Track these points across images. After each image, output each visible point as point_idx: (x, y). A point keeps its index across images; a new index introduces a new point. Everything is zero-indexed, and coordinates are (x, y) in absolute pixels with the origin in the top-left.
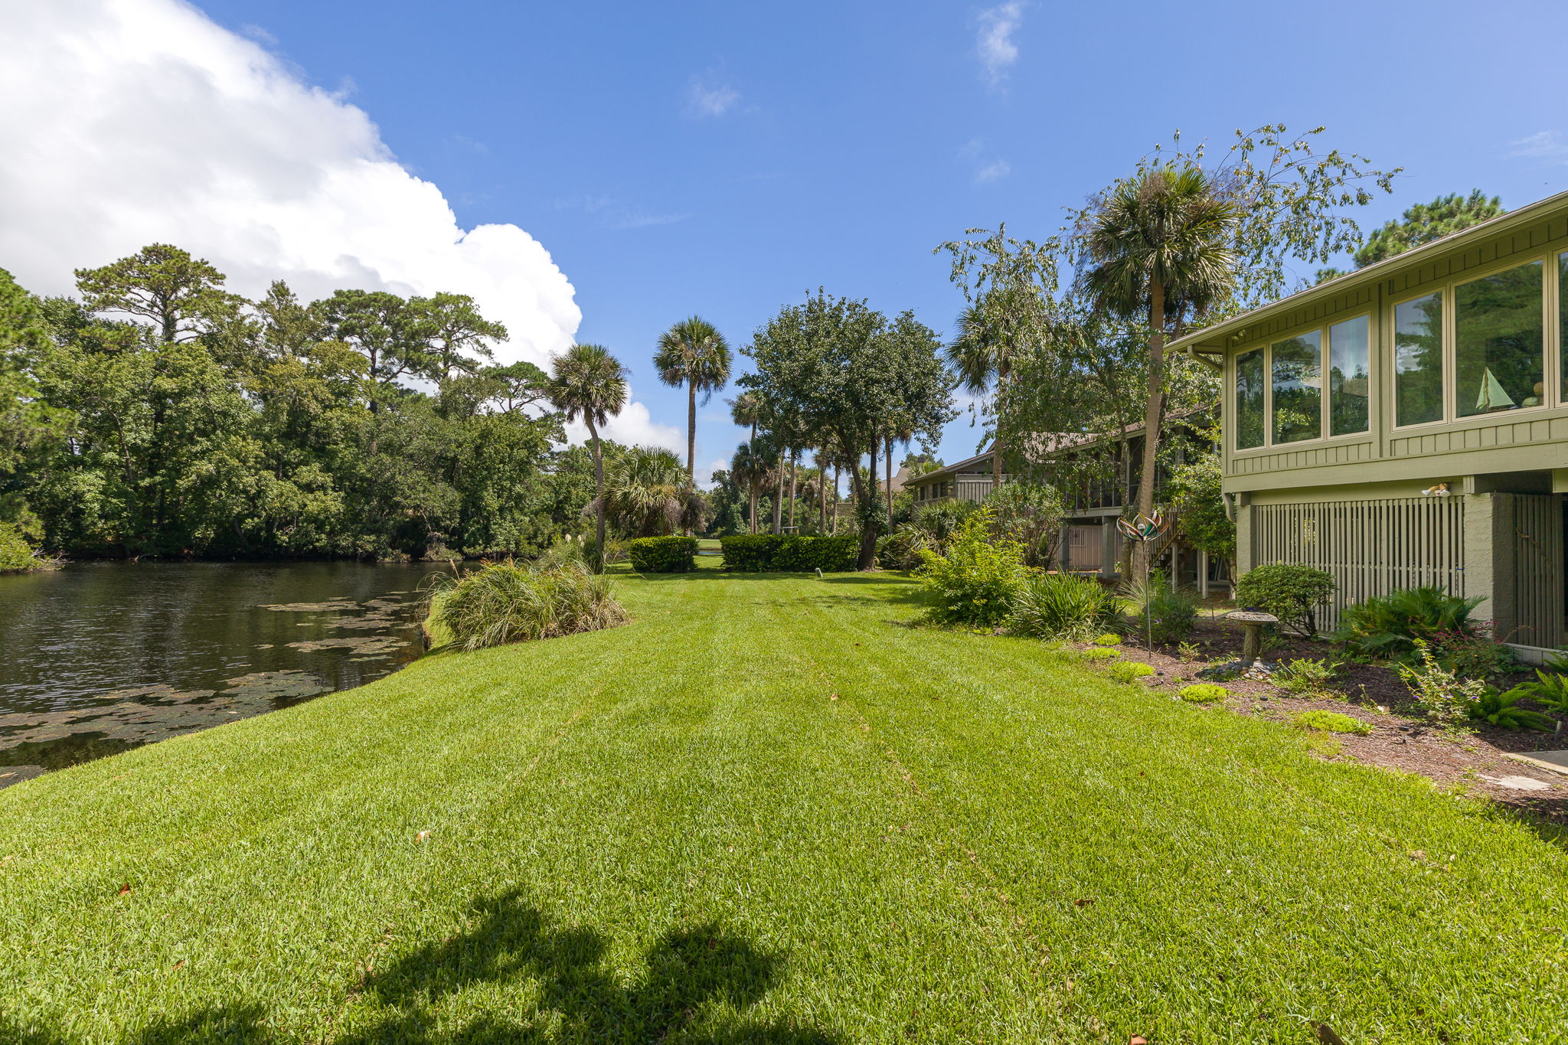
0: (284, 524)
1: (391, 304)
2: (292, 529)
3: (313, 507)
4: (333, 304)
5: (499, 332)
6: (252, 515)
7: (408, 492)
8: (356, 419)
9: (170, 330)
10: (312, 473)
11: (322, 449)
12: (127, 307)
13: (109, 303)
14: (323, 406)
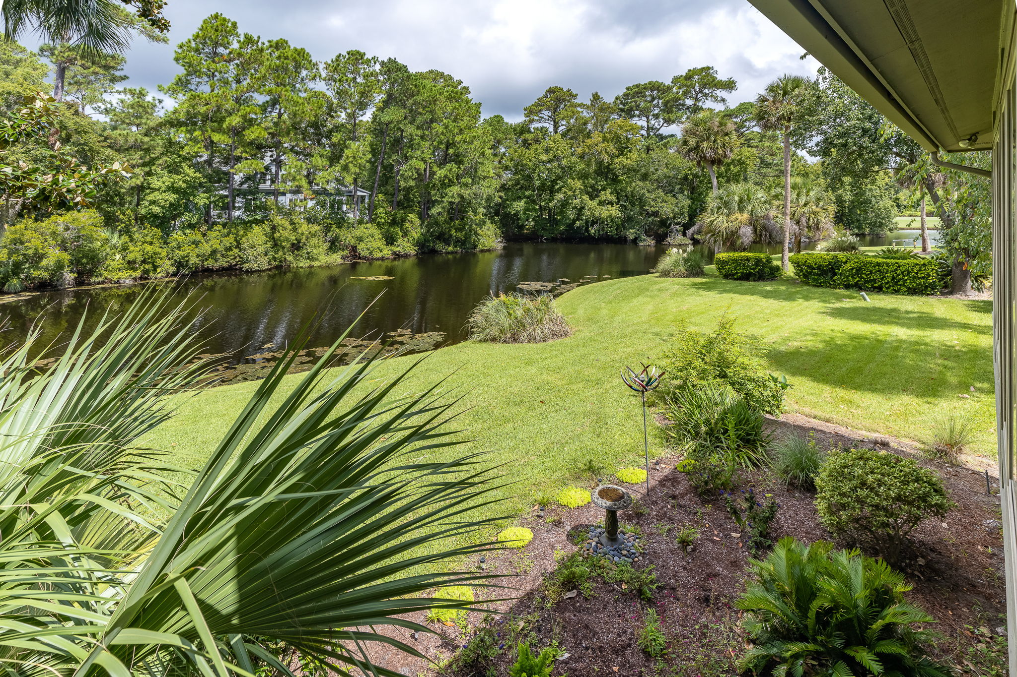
0: (594, 223)
1: (656, 87)
2: (596, 227)
3: (605, 214)
4: (626, 96)
5: (730, 85)
6: (578, 219)
7: (652, 203)
8: (629, 162)
9: (556, 127)
10: (606, 195)
11: (615, 180)
12: (539, 121)
13: (531, 121)
14: (612, 157)
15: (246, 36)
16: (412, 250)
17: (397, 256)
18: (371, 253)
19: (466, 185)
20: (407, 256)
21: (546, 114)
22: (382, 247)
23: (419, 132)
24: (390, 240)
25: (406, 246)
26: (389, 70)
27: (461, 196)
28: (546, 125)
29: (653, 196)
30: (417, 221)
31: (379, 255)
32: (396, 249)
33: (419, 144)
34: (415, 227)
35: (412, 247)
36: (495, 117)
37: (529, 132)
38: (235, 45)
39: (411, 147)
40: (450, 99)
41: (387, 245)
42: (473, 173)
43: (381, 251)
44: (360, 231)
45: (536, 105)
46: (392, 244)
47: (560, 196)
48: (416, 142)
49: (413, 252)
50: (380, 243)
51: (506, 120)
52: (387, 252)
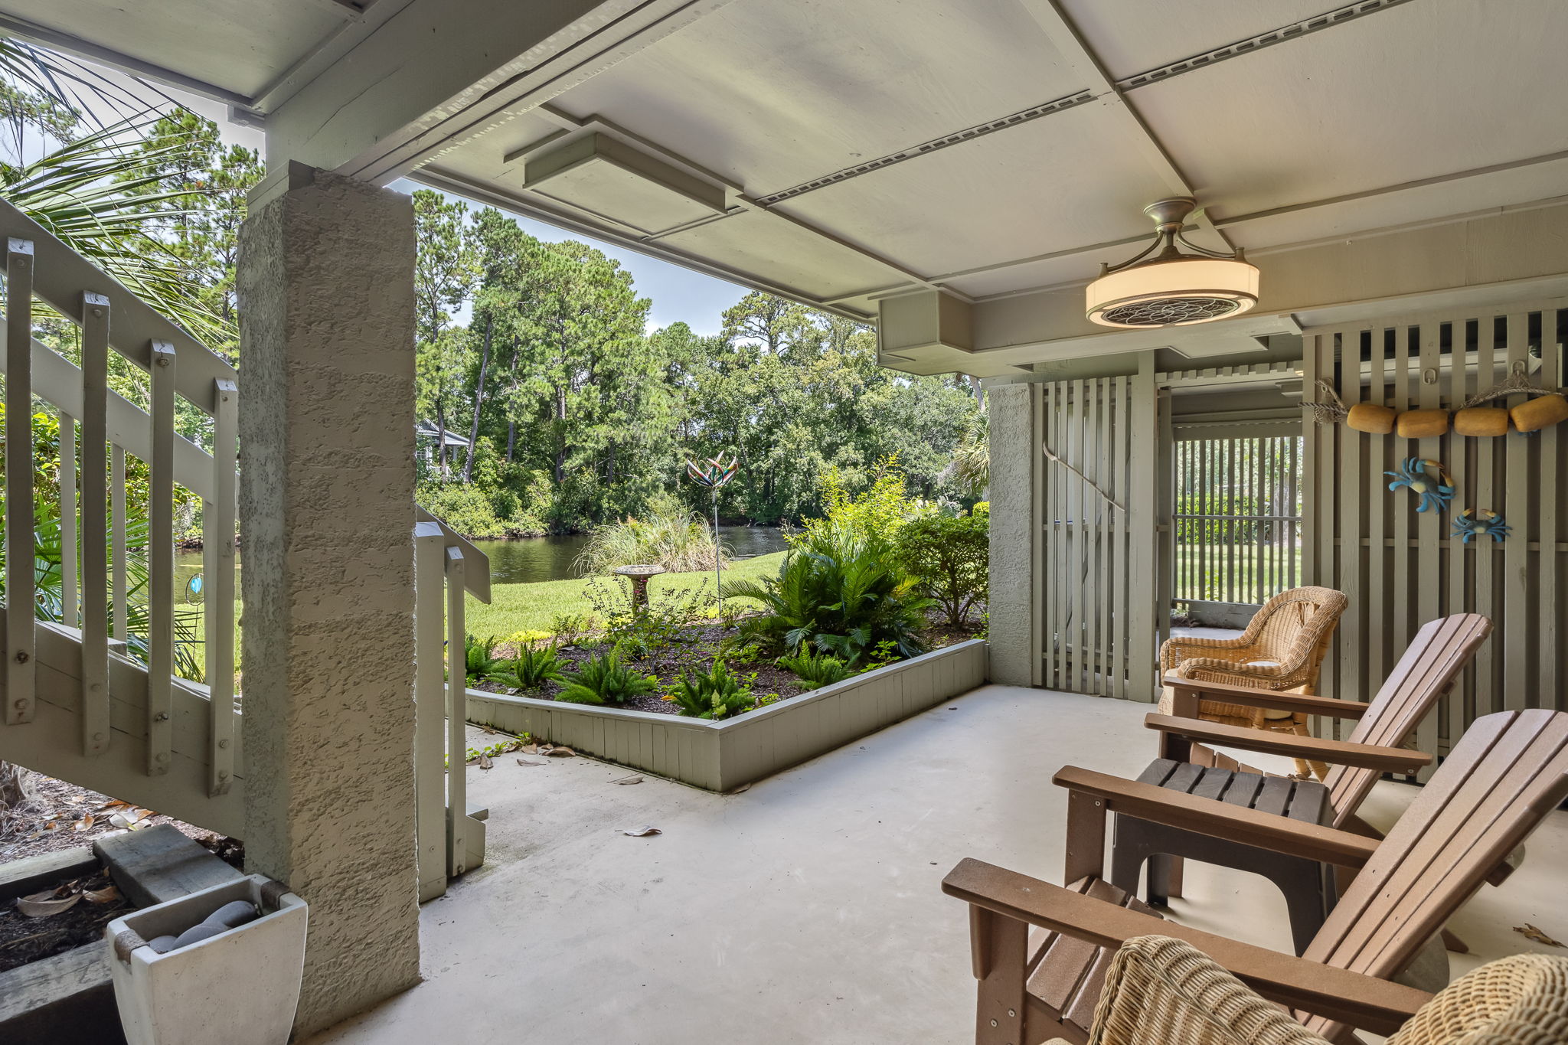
8: (881, 399)
9: (773, 345)
10: (849, 452)
11: (863, 431)
12: (744, 334)
13: (733, 333)
14: (857, 391)
15: (235, 148)
16: (539, 528)
17: (514, 536)
18: (470, 530)
19: (619, 422)
20: (530, 536)
21: (756, 323)
22: (489, 519)
23: (540, 331)
24: (503, 511)
25: (528, 521)
26: (485, 226)
27: (611, 440)
28: (757, 341)
29: (917, 451)
30: (547, 484)
31: (485, 533)
32: (513, 526)
33: (542, 354)
34: (543, 494)
35: (540, 524)
36: (676, 325)
37: (731, 351)
38: (217, 165)
39: (531, 358)
40: (595, 282)
41: (497, 516)
42: (633, 406)
43: (488, 527)
44: (450, 495)
45: (741, 308)
46: (506, 518)
47: (777, 452)
48: (538, 350)
49: (540, 531)
50: (485, 513)
51: (693, 331)
52: (498, 528)
